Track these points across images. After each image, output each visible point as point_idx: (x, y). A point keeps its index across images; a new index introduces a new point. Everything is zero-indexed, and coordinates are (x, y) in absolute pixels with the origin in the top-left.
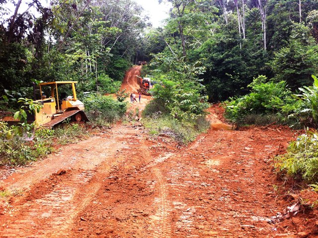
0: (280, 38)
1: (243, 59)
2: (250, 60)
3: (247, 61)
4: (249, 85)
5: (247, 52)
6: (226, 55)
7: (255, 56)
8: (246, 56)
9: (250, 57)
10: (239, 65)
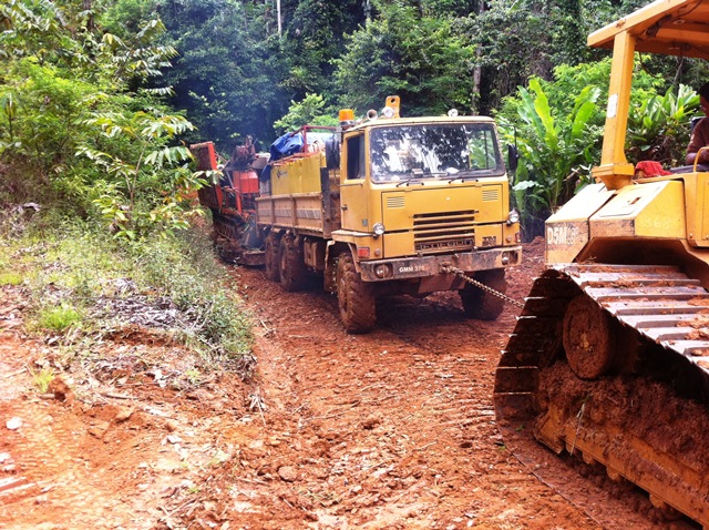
0: (319, 7)
1: (231, 56)
2: (249, 61)
3: (241, 61)
4: (279, 123)
5: (239, 37)
6: (188, 39)
7: (262, 51)
8: (237, 48)
9: (250, 53)
10: (224, 70)
